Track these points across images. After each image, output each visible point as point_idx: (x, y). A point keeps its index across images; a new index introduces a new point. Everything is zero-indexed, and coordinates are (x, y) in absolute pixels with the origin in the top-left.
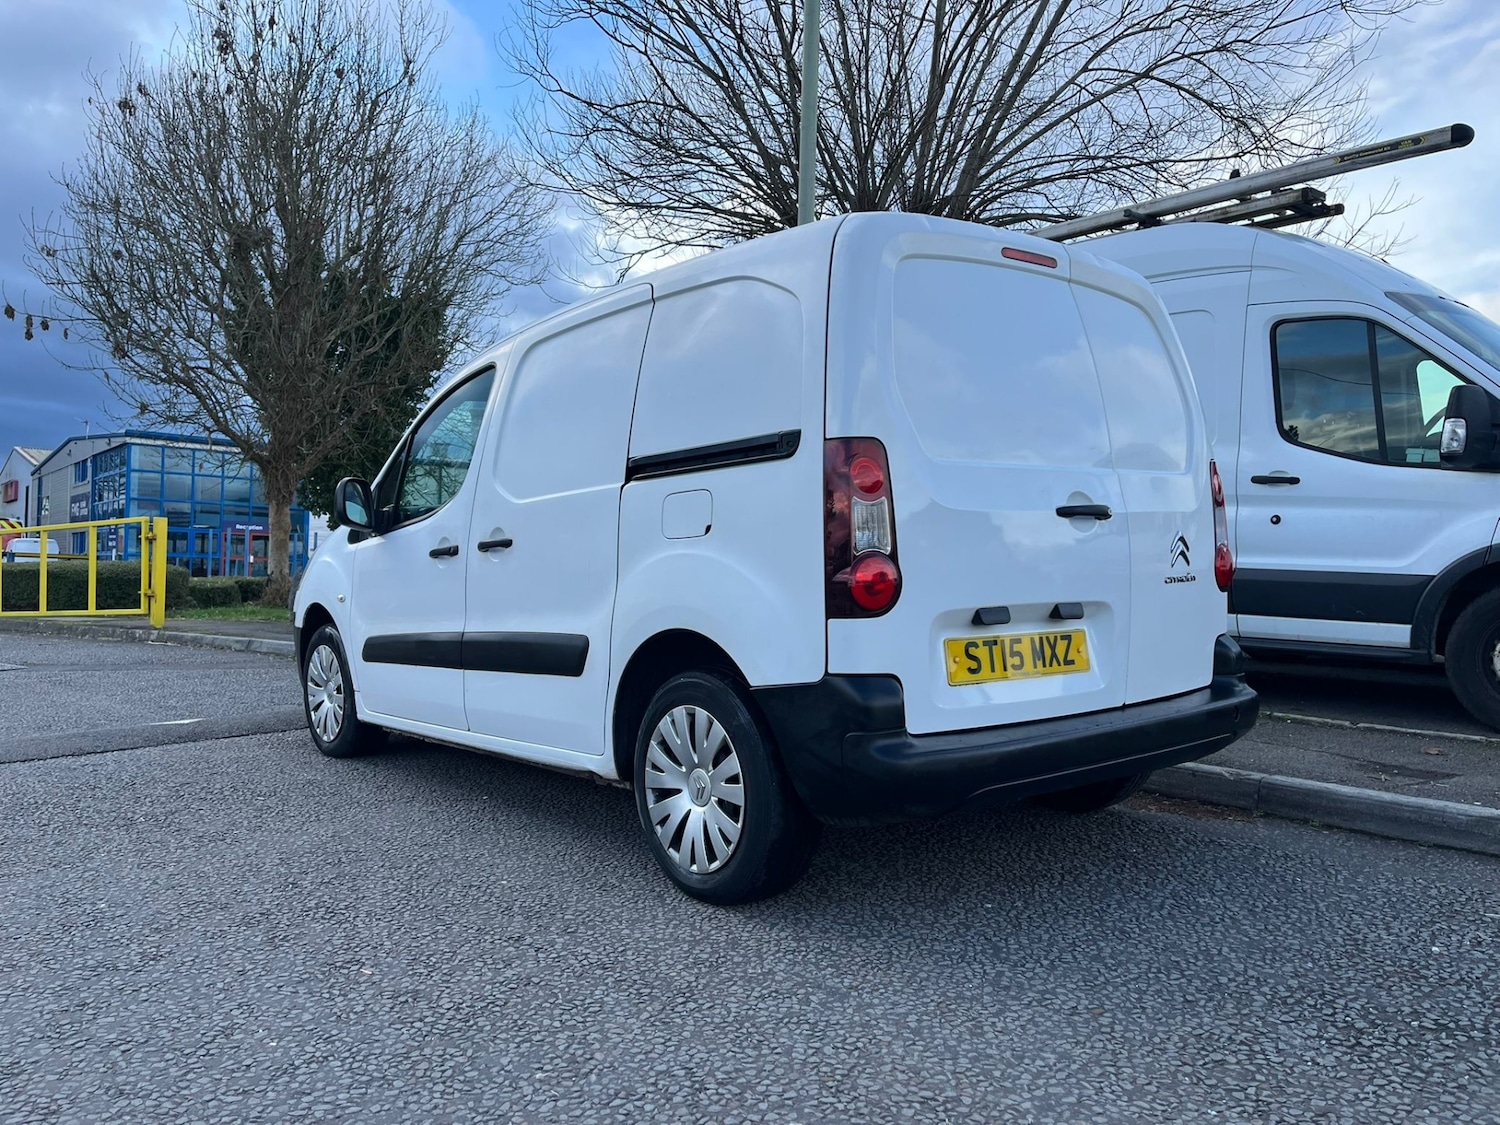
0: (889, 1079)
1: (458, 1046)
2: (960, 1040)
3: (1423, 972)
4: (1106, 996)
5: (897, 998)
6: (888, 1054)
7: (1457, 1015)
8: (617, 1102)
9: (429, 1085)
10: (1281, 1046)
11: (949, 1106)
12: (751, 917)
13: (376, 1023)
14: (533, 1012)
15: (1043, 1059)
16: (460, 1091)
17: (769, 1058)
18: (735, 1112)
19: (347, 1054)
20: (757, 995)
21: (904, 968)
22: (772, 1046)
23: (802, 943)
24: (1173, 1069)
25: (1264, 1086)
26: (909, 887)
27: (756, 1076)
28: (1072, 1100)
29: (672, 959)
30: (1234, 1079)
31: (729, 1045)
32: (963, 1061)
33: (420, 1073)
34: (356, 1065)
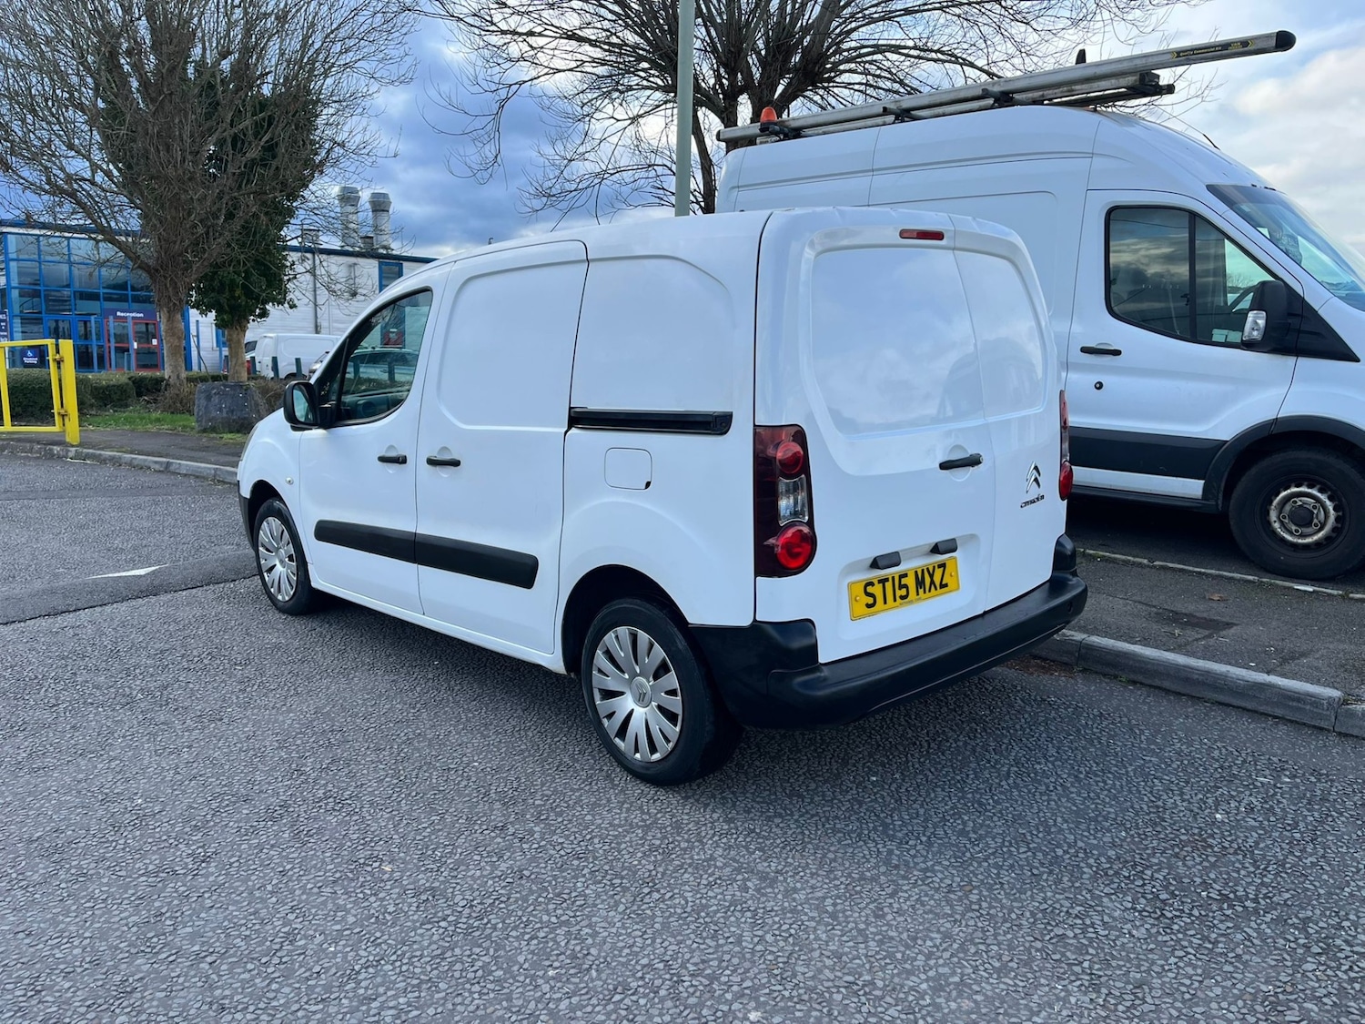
0: (819, 964)
1: (480, 946)
2: (868, 924)
3: (1210, 840)
4: (972, 872)
5: (814, 882)
6: (815, 939)
7: (1236, 885)
8: (617, 997)
9: (468, 986)
10: (1106, 919)
11: (867, 990)
12: (686, 798)
13: (409, 924)
14: (532, 907)
15: (932, 939)
16: (493, 991)
17: (725, 949)
18: (709, 1003)
19: (394, 958)
20: (705, 882)
21: (817, 848)
22: (726, 935)
23: (732, 825)
24: (1027, 945)
25: (1095, 959)
26: (809, 760)
27: (719, 967)
28: (957, 979)
29: (631, 846)
30: (1073, 953)
31: (692, 936)
32: (872, 944)
33: (457, 974)
34: (404, 968)
